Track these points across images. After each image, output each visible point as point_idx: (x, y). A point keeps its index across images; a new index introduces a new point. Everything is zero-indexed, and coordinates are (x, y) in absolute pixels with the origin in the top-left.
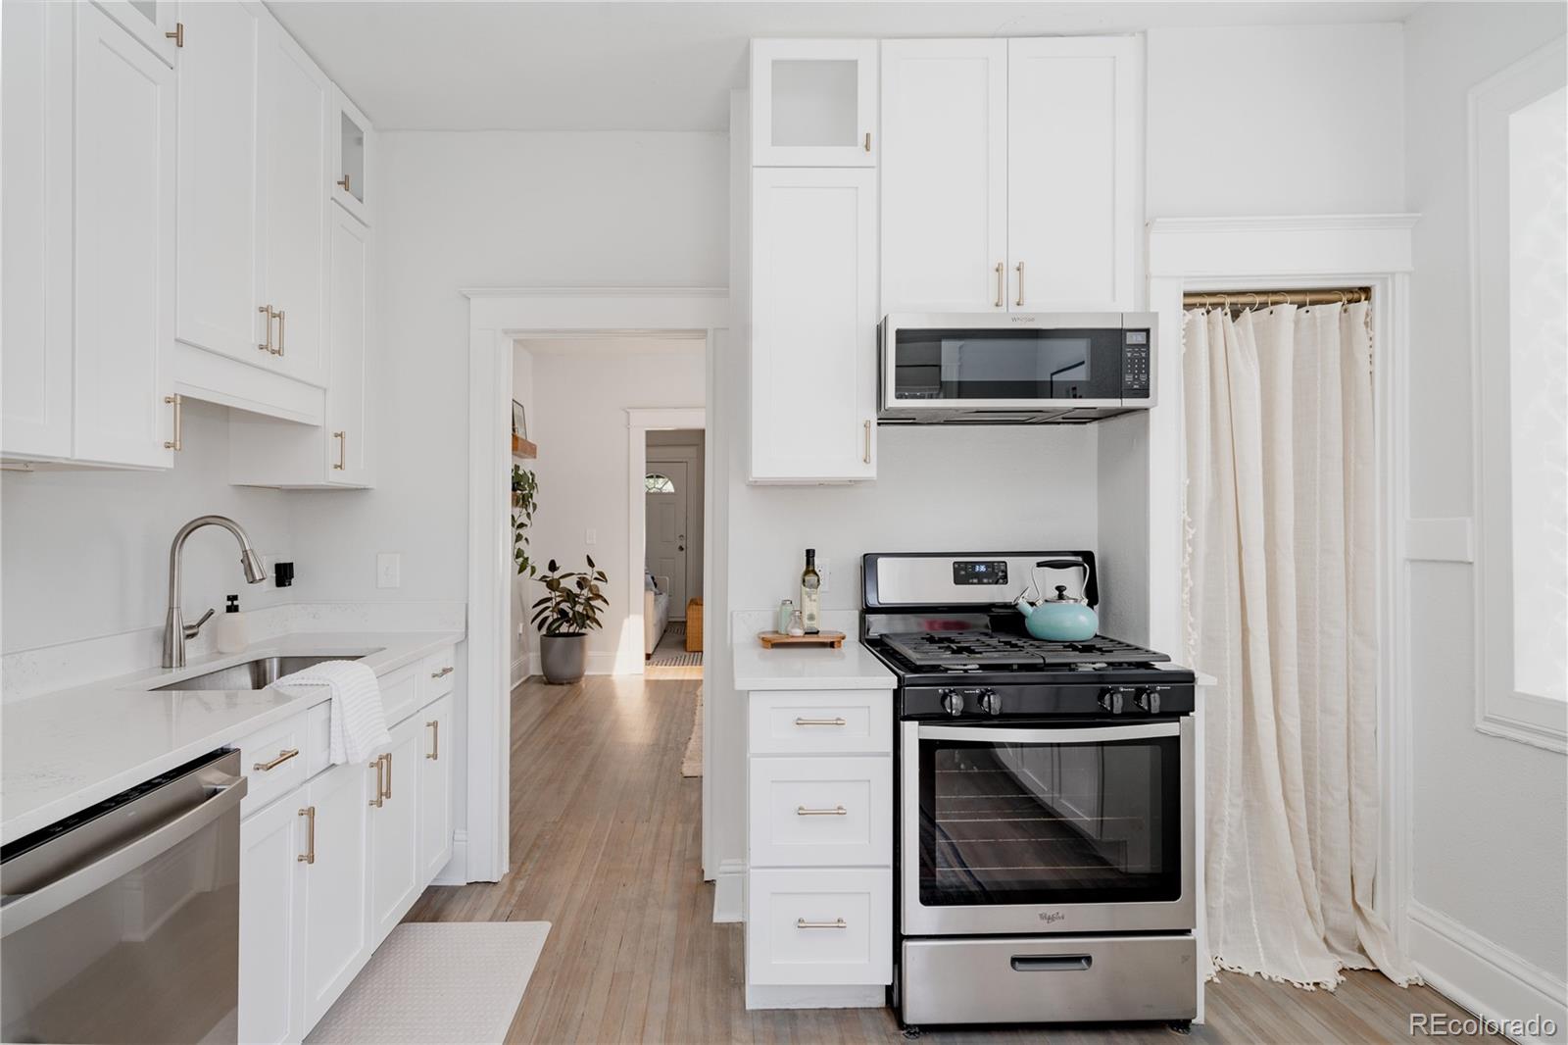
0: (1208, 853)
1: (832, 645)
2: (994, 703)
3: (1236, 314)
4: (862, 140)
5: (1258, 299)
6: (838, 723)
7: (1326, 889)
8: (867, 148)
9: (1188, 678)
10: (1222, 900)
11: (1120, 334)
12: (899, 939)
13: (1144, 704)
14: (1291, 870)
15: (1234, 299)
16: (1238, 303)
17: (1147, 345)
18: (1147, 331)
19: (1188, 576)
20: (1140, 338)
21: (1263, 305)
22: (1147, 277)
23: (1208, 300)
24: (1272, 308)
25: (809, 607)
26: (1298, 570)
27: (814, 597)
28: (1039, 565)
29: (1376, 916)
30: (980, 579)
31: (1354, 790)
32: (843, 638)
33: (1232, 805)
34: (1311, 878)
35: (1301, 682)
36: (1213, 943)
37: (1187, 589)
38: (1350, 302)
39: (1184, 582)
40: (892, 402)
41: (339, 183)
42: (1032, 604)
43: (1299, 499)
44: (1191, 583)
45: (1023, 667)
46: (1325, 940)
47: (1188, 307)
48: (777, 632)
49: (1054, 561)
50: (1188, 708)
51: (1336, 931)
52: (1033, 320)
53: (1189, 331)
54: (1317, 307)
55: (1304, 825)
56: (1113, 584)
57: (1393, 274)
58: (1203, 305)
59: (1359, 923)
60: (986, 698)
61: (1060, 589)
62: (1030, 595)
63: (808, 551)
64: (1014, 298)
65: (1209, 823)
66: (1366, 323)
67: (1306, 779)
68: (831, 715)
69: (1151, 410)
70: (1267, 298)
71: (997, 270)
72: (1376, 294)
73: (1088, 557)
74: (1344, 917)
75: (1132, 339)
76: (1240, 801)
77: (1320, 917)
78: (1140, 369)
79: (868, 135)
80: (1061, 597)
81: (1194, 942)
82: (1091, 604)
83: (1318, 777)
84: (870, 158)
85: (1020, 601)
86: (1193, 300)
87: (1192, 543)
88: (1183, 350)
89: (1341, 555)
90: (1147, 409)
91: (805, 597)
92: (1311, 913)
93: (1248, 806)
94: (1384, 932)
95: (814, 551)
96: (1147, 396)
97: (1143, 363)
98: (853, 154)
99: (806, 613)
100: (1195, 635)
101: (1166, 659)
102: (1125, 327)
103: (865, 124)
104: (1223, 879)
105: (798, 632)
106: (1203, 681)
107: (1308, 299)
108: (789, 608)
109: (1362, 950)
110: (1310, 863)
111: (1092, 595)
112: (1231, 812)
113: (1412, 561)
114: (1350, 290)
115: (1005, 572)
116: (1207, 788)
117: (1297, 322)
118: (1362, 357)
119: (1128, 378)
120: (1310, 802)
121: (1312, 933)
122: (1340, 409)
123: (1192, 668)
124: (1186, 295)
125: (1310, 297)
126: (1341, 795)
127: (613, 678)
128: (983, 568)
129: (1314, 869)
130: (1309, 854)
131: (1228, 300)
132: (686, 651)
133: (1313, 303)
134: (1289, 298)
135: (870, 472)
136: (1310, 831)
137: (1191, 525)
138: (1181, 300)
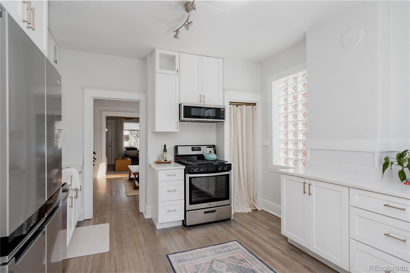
0: (233, 194)
1: (169, 163)
2: (202, 170)
3: (237, 106)
4: (176, 70)
5: (240, 104)
6: (175, 175)
7: (250, 198)
8: (177, 72)
9: (230, 165)
10: (235, 202)
11: (220, 109)
12: (185, 211)
13: (224, 169)
14: (245, 195)
15: (237, 104)
16: (238, 104)
17: (224, 111)
18: (224, 109)
19: (230, 149)
20: (223, 110)
21: (241, 105)
22: (224, 99)
23: (233, 103)
24: (242, 105)
25: (165, 156)
26: (246, 148)
27: (166, 154)
28: (207, 147)
29: (256, 201)
30: (196, 150)
31: (254, 182)
32: (172, 161)
33: (237, 186)
34: (248, 196)
35: (246, 166)
36: (234, 209)
37: (230, 151)
38: (253, 105)
39: (230, 150)
40: (183, 118)
41: (54, 62)
42: (206, 154)
43: (246, 136)
44: (231, 150)
45: (206, 164)
46: (250, 206)
47: (230, 104)
48: (159, 161)
49: (210, 147)
50: (231, 169)
51: (251, 204)
52: (206, 106)
53: (230, 108)
54: (249, 106)
55: (247, 188)
56: (219, 151)
57: (259, 102)
58: (232, 104)
59: (254, 203)
60: (200, 169)
61: (210, 151)
62: (205, 153)
63: (165, 145)
64: (203, 101)
65: (233, 190)
66: (255, 109)
67: (247, 181)
68: (174, 174)
69: (225, 122)
70: (242, 104)
71: (200, 96)
72: (257, 104)
73: (214, 146)
74: (252, 202)
75: (222, 110)
76: (238, 185)
77: (249, 202)
78: (223, 115)
79: (178, 70)
80: (210, 153)
81: (231, 206)
82: (215, 154)
83: (249, 181)
84: (178, 74)
85: (204, 154)
86: (231, 103)
87: (231, 143)
88: (229, 111)
89: (252, 145)
90: (224, 121)
91: (164, 154)
92: (248, 202)
93: (239, 186)
94: (257, 203)
95: (166, 145)
96: (224, 119)
97: (224, 114)
98: (175, 73)
99: (165, 157)
100: (231, 159)
101: (227, 162)
102: (221, 108)
103: (177, 68)
104: (235, 198)
105: (163, 160)
106: (232, 165)
107: (247, 104)
108: (161, 156)
109: (255, 207)
110: (248, 194)
111: (215, 152)
112: (236, 187)
113: (261, 146)
114: (253, 104)
115: (201, 149)
116: (233, 184)
117: (246, 108)
118: (255, 114)
119: (221, 116)
120: (248, 185)
121: (248, 205)
122: (252, 122)
123: (231, 163)
124: (230, 102)
125: (248, 104)
126: (252, 183)
127: (97, 178)
128: (197, 148)
129: (248, 195)
130: (247, 193)
131: (236, 104)
132: (115, 171)
133: (248, 105)
134: (245, 104)
135: (178, 131)
136: (248, 189)
137: (231, 141)
138: (229, 103)
